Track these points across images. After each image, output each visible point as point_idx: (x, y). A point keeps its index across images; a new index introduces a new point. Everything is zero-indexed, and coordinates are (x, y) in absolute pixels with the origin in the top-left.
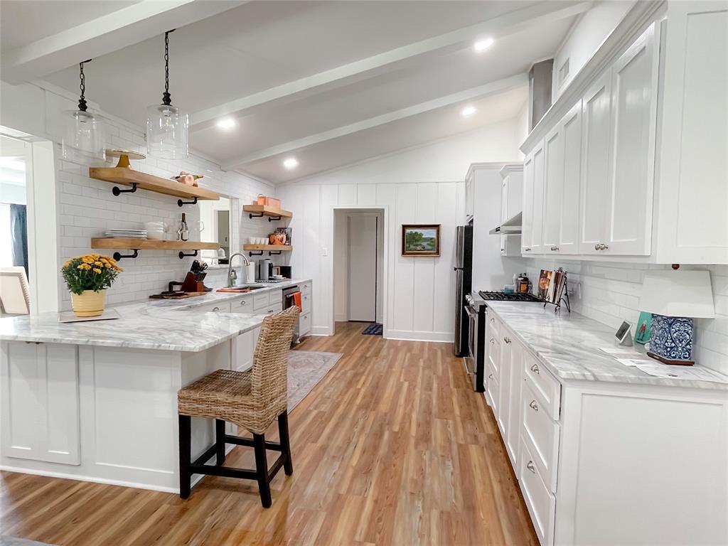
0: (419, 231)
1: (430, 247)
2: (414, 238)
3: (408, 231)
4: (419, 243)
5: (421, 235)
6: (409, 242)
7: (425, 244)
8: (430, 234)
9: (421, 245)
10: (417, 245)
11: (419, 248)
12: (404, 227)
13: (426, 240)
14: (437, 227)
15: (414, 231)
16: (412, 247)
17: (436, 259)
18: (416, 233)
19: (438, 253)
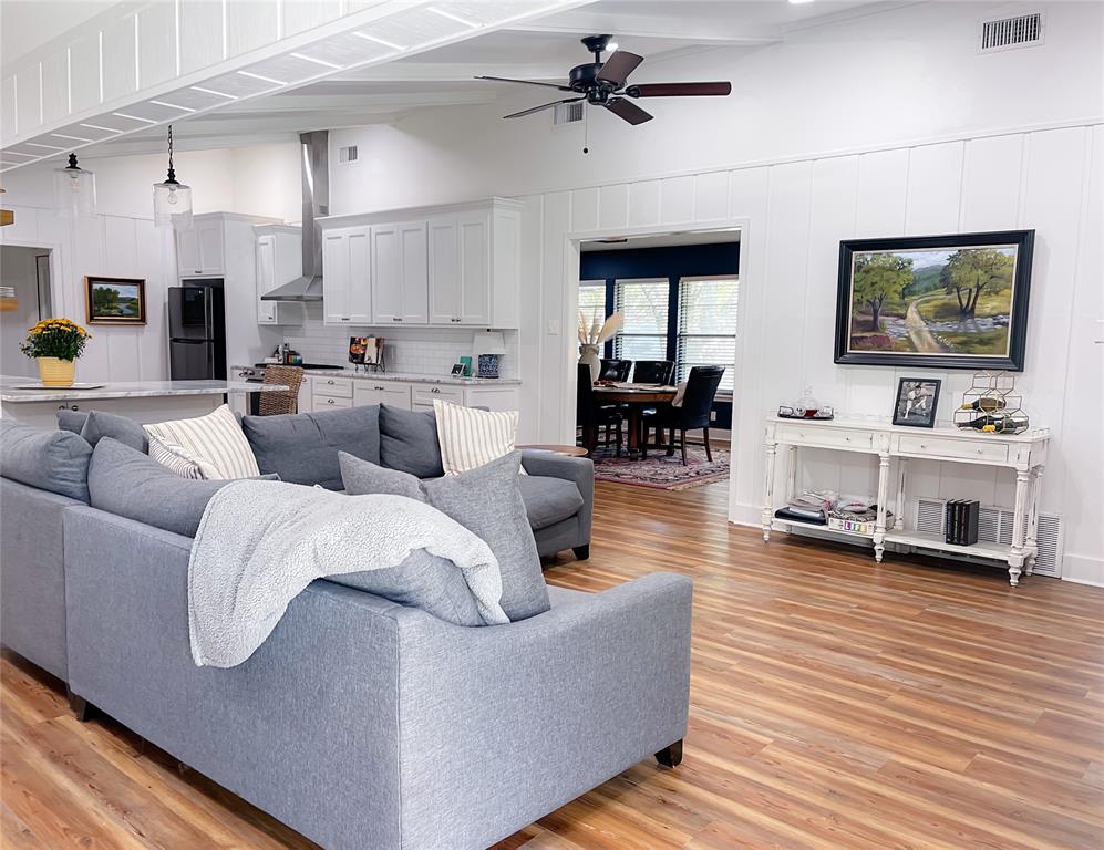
0: (113, 287)
1: (130, 312)
2: (105, 298)
3: (96, 286)
4: (114, 305)
5: (116, 293)
6: (98, 303)
7: (122, 306)
8: (130, 292)
9: (116, 308)
10: (112, 308)
11: (114, 312)
12: (91, 280)
13: (124, 300)
14: (140, 283)
15: (105, 286)
16: (102, 310)
17: (140, 329)
18: (108, 290)
19: (143, 319)
